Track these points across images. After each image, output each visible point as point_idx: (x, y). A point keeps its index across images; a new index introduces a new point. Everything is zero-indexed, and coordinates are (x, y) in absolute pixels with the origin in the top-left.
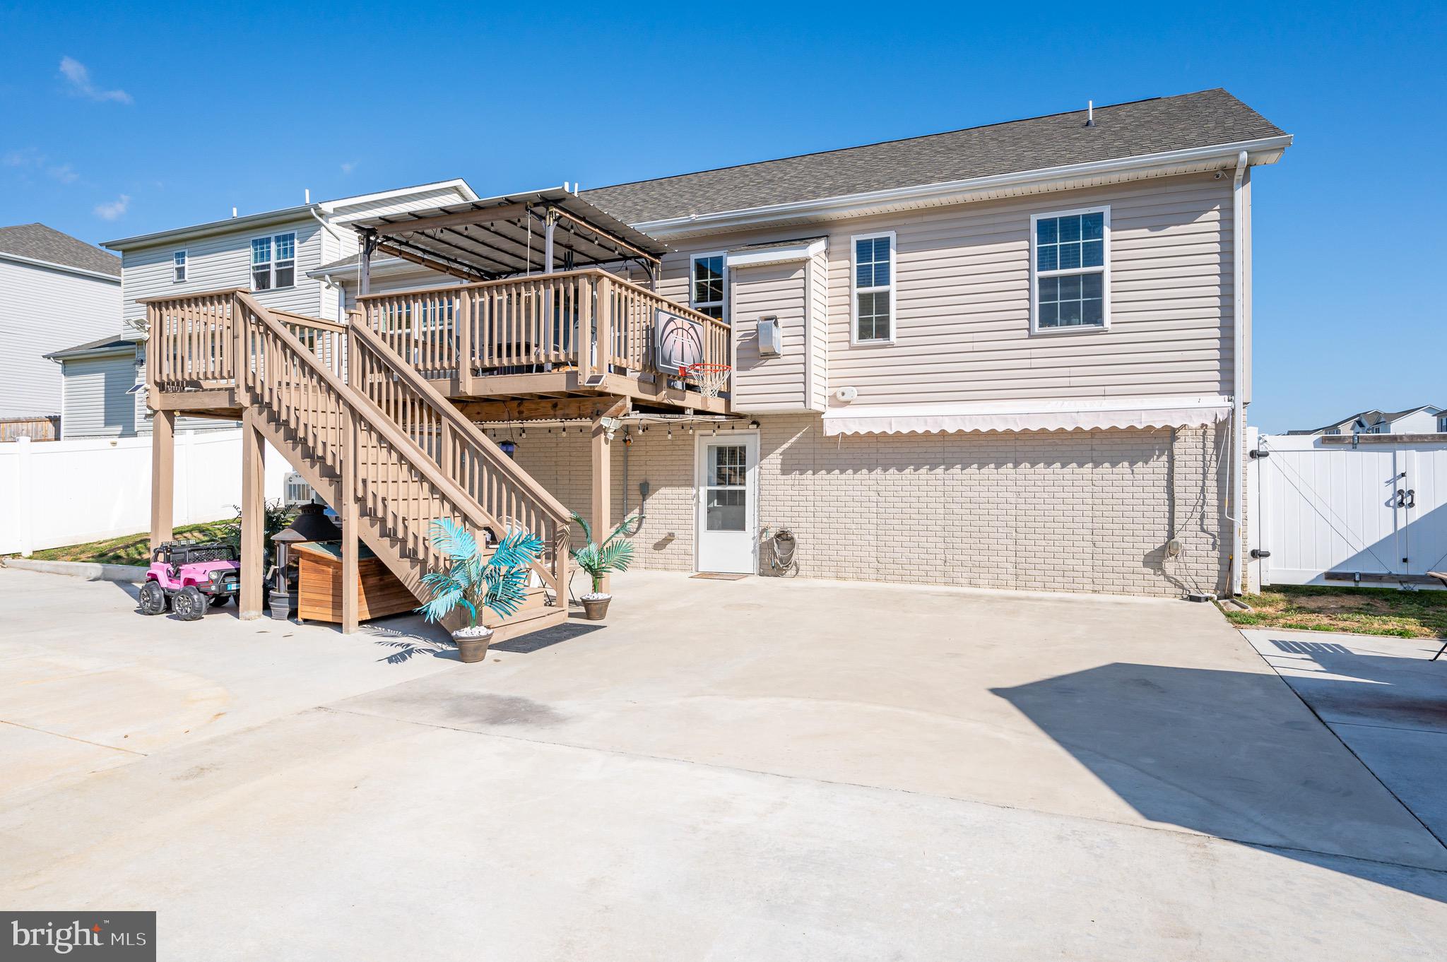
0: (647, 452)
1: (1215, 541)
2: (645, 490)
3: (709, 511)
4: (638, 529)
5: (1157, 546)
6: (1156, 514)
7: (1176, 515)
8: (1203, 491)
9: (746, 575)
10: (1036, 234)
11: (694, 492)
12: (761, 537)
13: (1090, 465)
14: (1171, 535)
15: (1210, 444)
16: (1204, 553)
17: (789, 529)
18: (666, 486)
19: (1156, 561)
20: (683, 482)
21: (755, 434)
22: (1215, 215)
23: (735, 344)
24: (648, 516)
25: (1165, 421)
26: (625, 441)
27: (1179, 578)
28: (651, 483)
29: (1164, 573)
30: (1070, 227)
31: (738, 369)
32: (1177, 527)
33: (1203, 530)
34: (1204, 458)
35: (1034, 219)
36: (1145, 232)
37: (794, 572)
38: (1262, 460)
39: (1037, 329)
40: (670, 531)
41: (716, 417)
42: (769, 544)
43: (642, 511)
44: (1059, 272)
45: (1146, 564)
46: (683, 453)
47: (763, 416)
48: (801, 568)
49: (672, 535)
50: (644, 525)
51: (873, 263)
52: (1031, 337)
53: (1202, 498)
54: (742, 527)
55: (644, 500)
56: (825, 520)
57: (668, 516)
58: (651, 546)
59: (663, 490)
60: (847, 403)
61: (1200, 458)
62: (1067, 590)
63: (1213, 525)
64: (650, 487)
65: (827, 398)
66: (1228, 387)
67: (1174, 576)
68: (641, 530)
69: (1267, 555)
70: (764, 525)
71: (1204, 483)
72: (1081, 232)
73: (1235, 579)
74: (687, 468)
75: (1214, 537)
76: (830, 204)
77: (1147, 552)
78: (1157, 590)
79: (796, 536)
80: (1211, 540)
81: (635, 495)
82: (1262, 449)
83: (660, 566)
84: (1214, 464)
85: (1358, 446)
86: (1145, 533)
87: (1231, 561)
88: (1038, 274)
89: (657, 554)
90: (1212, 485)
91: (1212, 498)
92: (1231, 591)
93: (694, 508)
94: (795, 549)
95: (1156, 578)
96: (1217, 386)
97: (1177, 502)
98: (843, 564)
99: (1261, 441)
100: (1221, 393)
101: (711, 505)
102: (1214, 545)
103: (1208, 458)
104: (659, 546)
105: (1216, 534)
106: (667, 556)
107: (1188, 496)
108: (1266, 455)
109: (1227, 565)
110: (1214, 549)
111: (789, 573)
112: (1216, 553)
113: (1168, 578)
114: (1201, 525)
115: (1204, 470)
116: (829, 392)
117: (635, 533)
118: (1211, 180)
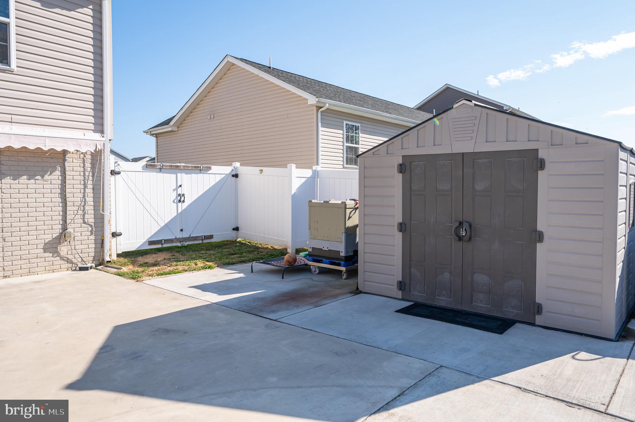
1: (92, 229)
5: (54, 236)
6: (53, 213)
7: (68, 213)
8: (84, 196)
14: (64, 228)
15: (88, 165)
16: (86, 238)
19: (53, 247)
22: (89, 11)
25: (63, 146)
27: (70, 257)
29: (59, 255)
32: (68, 221)
33: (84, 223)
34: (84, 174)
38: (117, 176)
45: (45, 250)
53: (84, 200)
61: (82, 174)
63: (90, 218)
66: (99, 128)
67: (67, 256)
69: (120, 234)
71: (85, 191)
73: (106, 252)
75: (91, 226)
77: (47, 241)
78: (55, 267)
80: (90, 229)
82: (117, 170)
84: (91, 178)
85: (162, 170)
86: (46, 227)
87: (103, 240)
90: (89, 191)
91: (90, 200)
92: (103, 260)
95: (54, 259)
96: (92, 127)
97: (68, 204)
99: (116, 165)
100: (95, 131)
102: (91, 231)
103: (87, 174)
105: (93, 224)
107: (75, 199)
108: (119, 173)
109: (100, 244)
110: (91, 234)
112: (93, 237)
113: (62, 258)
114: (84, 219)
115: (85, 182)
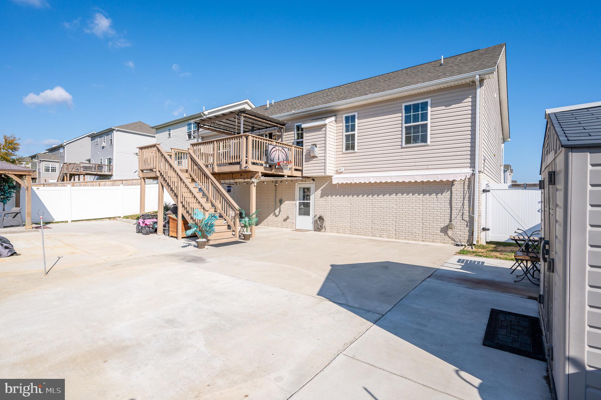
0: (282, 189)
1: (467, 224)
2: (281, 202)
3: (300, 209)
4: (279, 214)
5: (446, 225)
6: (445, 213)
7: (453, 213)
8: (463, 204)
9: (310, 230)
10: (404, 111)
11: (295, 202)
12: (314, 218)
13: (422, 195)
14: (451, 221)
15: (466, 187)
16: (463, 228)
17: (323, 216)
18: (287, 200)
19: (445, 230)
20: (292, 199)
21: (313, 183)
22: (470, 99)
23: (304, 154)
24: (282, 210)
25: (447, 178)
26: (275, 186)
27: (453, 237)
28: (283, 199)
29: (448, 235)
30: (416, 107)
31: (305, 162)
32: (453, 218)
33: (463, 220)
34: (464, 192)
35: (404, 105)
36: (443, 108)
37: (324, 230)
38: (488, 193)
39: (404, 145)
40: (288, 215)
41: (297, 178)
42: (316, 220)
43: (280, 209)
44: (412, 124)
45: (441, 231)
46: (292, 189)
47: (316, 177)
48: (326, 229)
49: (288, 216)
50: (281, 213)
51: (350, 124)
52: (402, 148)
53: (462, 207)
54: (309, 214)
55: (281, 205)
56: (334, 213)
57: (287, 211)
58: (283, 220)
59: (286, 202)
60: (341, 173)
61: (462, 192)
62: (413, 240)
63: (467, 218)
64: (283, 201)
65: (335, 171)
66: (473, 165)
67: (452, 237)
68: (280, 215)
69: (488, 230)
70: (315, 214)
71: (464, 202)
72: (420, 109)
73: (474, 238)
74: (293, 194)
75: (467, 222)
76: (337, 104)
77: (442, 227)
78: (445, 241)
79: (324, 218)
80: (466, 223)
81: (278, 203)
82: (487, 189)
83: (285, 227)
84: (467, 194)
85: (526, 188)
86: (441, 220)
87: (473, 231)
88: (404, 125)
89: (284, 223)
90: (466, 202)
91: (466, 207)
92: (472, 242)
93: (295, 208)
94: (324, 222)
95: (445, 237)
96: (469, 165)
97: (453, 209)
98: (339, 228)
99: (487, 186)
100: (470, 167)
101: (301, 207)
102: (467, 225)
103: (465, 192)
104: (285, 220)
105: (468, 221)
106: (287, 224)
107: (457, 206)
108: (489, 191)
109: (471, 233)
110: (467, 227)
111: (323, 230)
112: (468, 228)
113: (449, 237)
114: (462, 218)
115: (464, 197)
116: (335, 169)
117: (278, 216)
118: (468, 86)
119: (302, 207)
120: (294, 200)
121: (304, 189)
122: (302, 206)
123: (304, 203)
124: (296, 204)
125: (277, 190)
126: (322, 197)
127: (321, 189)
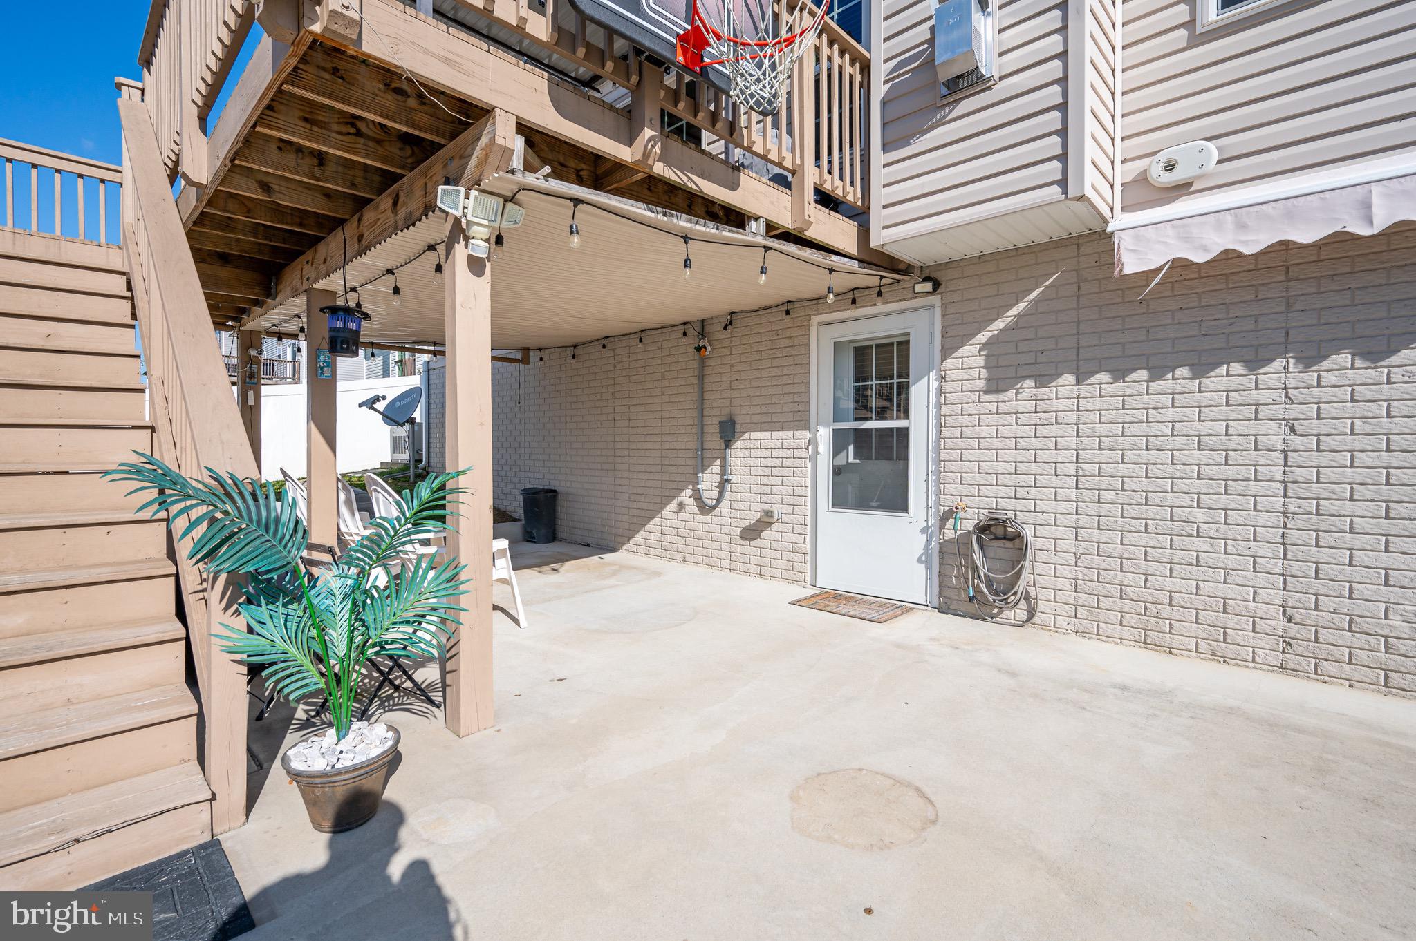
0: (732, 366)
2: (729, 432)
3: (837, 471)
4: (719, 500)
9: (902, 608)
11: (809, 435)
12: (942, 527)
17: (1011, 515)
18: (761, 425)
20: (790, 417)
21: (932, 306)
23: (879, 90)
24: (734, 479)
26: (698, 349)
28: (738, 419)
31: (886, 147)
37: (1021, 614)
40: (767, 507)
41: (834, 258)
42: (962, 544)
43: (723, 467)
46: (789, 361)
47: (947, 265)
48: (1041, 606)
49: (769, 514)
50: (727, 495)
54: (896, 501)
55: (727, 447)
56: (1111, 496)
57: (765, 480)
58: (738, 531)
59: (757, 433)
60: (1183, 189)
64: (738, 428)
65: (1118, 188)
68: (724, 503)
70: (948, 501)
74: (797, 389)
79: (1028, 531)
81: (713, 441)
83: (753, 569)
89: (747, 547)
93: (809, 465)
94: (1027, 564)
98: (1167, 611)
101: (841, 460)
104: (751, 533)
106: (765, 552)
111: (1008, 614)
116: (1121, 174)
117: (714, 507)
119: (851, 460)
120: (806, 427)
121: (861, 353)
122: (851, 448)
123: (861, 438)
124: (813, 442)
125: (707, 371)
126: (996, 384)
127: (982, 338)
